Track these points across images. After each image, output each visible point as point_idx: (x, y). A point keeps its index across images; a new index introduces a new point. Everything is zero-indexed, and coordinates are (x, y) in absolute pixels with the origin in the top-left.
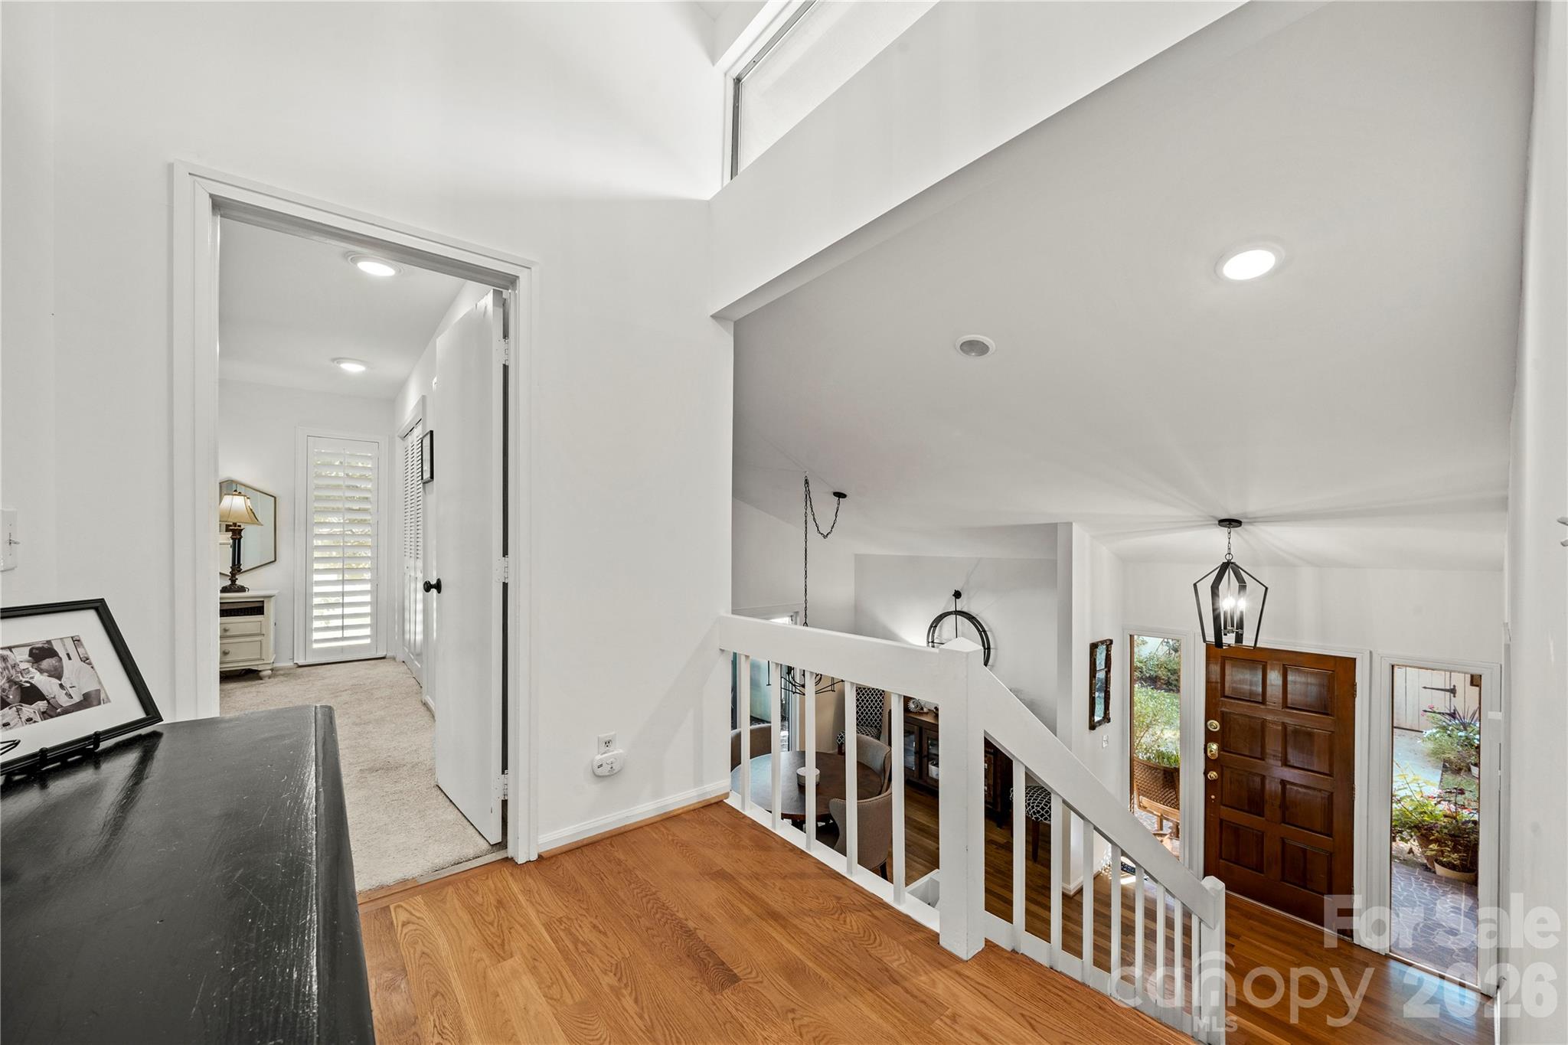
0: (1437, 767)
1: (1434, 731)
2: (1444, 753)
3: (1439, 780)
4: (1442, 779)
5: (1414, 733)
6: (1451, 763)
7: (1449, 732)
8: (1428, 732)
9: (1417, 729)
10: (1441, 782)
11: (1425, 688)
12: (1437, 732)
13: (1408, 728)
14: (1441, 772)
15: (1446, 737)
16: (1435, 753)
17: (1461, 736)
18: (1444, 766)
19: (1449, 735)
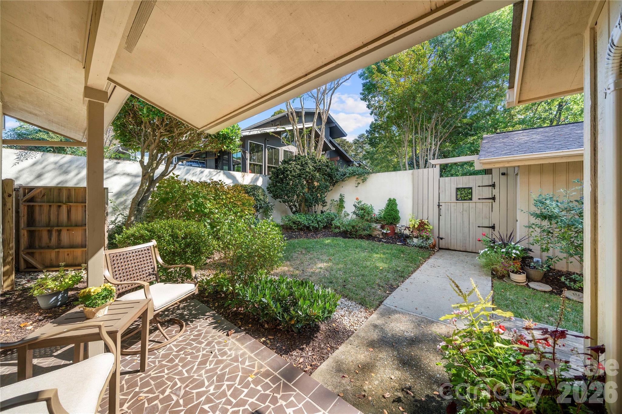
0: (487, 275)
1: (486, 250)
2: (493, 265)
3: (491, 285)
4: (492, 284)
5: (473, 254)
6: (497, 271)
7: (495, 250)
8: (482, 252)
9: (475, 251)
10: (492, 287)
11: (479, 227)
12: (488, 250)
13: (470, 251)
14: (491, 278)
15: (493, 254)
16: (487, 265)
17: (503, 252)
18: (492, 274)
19: (495, 252)
